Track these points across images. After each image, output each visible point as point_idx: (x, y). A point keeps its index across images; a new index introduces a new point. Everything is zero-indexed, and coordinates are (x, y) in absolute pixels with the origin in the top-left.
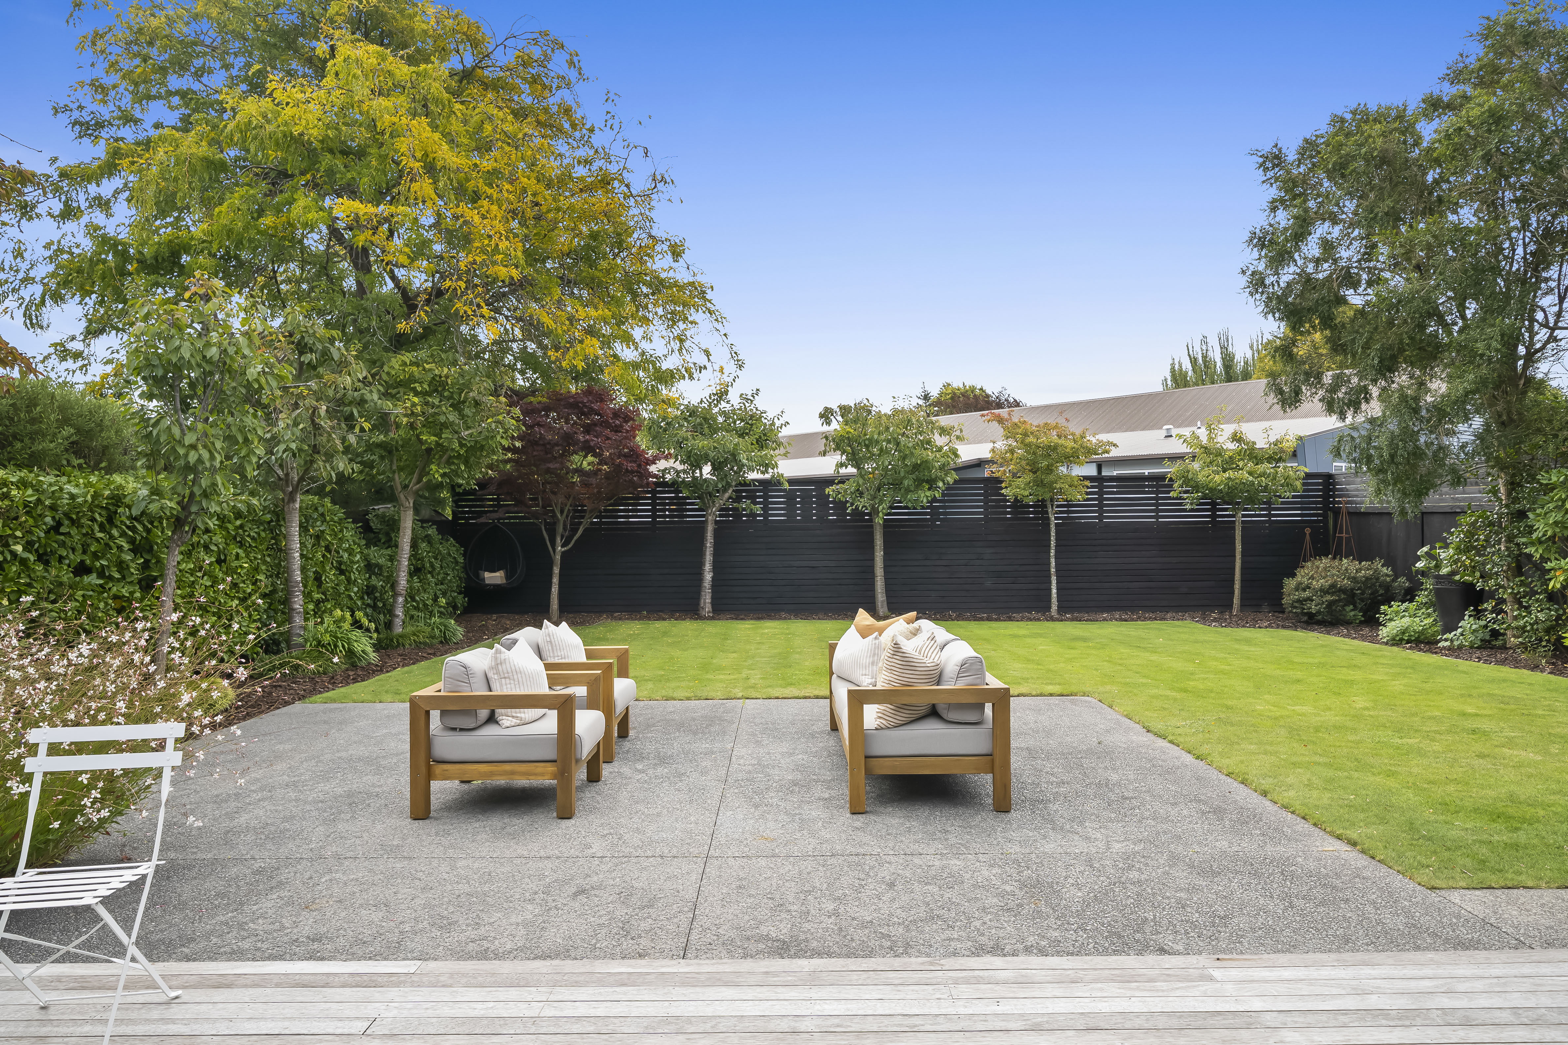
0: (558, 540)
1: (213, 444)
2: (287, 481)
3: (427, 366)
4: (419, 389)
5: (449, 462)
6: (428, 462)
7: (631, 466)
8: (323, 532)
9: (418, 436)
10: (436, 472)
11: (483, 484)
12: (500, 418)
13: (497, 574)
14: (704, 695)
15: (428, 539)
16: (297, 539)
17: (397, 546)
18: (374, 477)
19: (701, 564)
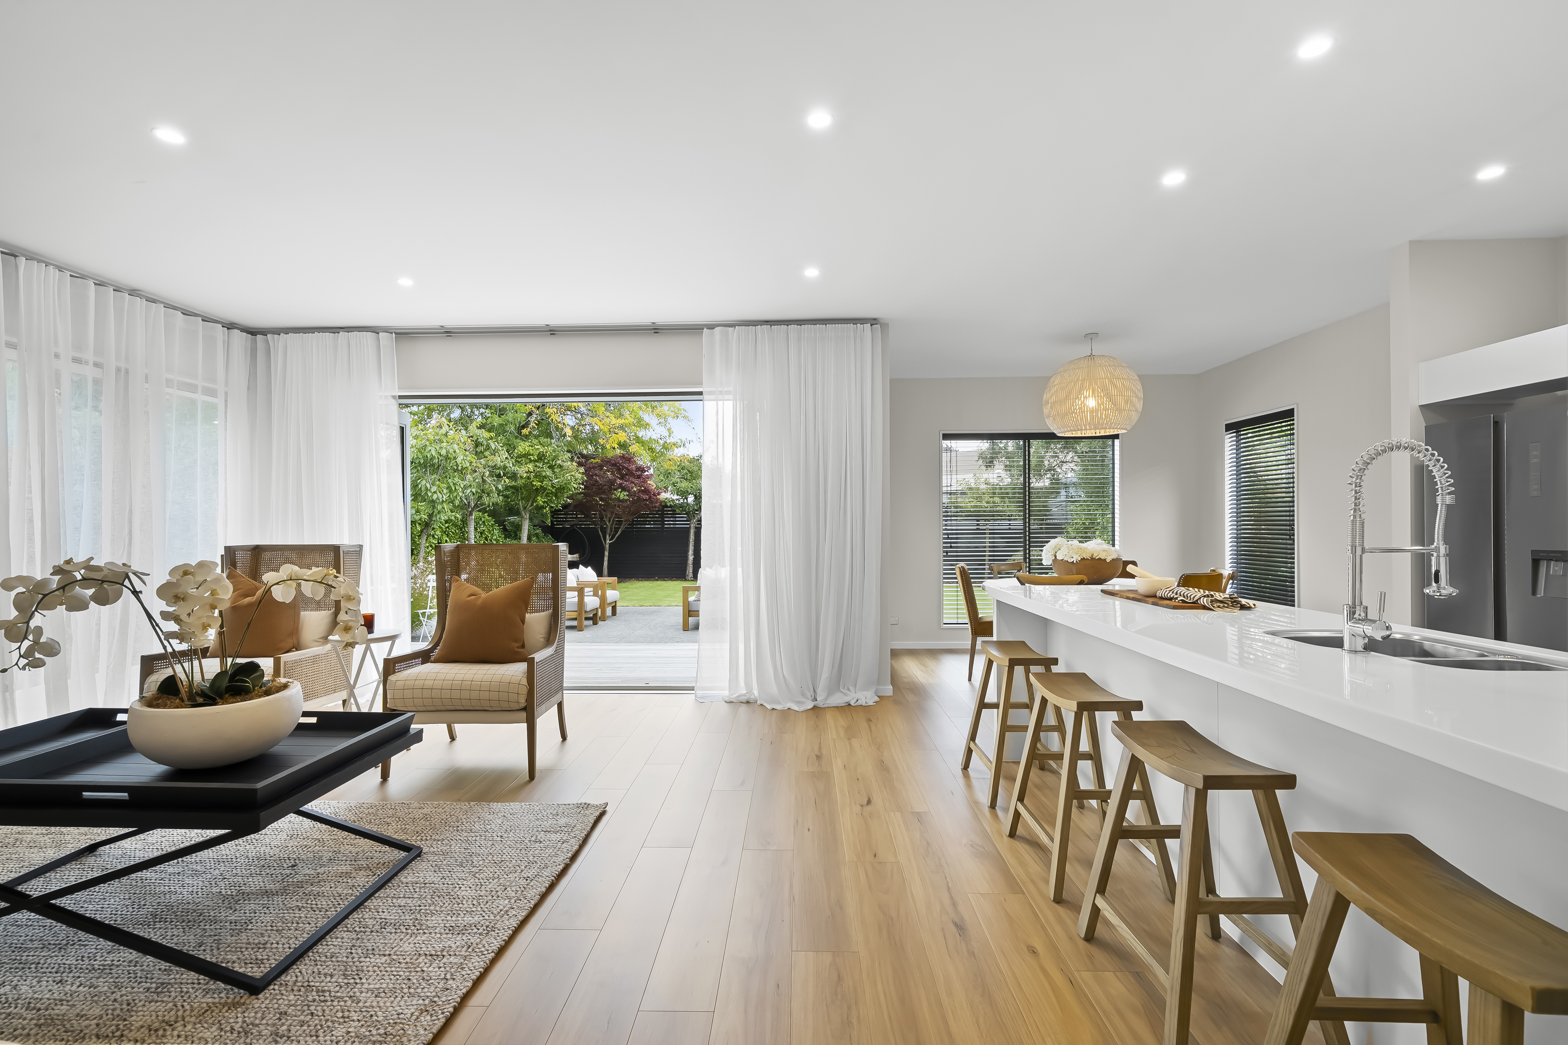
0: (608, 536)
1: (443, 491)
2: (469, 505)
3: (537, 447)
4: (532, 459)
5: (547, 496)
6: (537, 496)
7: (645, 497)
8: (484, 530)
9: (531, 482)
10: (540, 500)
11: (565, 506)
12: (573, 473)
13: (575, 556)
14: (658, 605)
15: (537, 535)
16: (473, 533)
17: (520, 539)
18: (509, 503)
19: (688, 551)
